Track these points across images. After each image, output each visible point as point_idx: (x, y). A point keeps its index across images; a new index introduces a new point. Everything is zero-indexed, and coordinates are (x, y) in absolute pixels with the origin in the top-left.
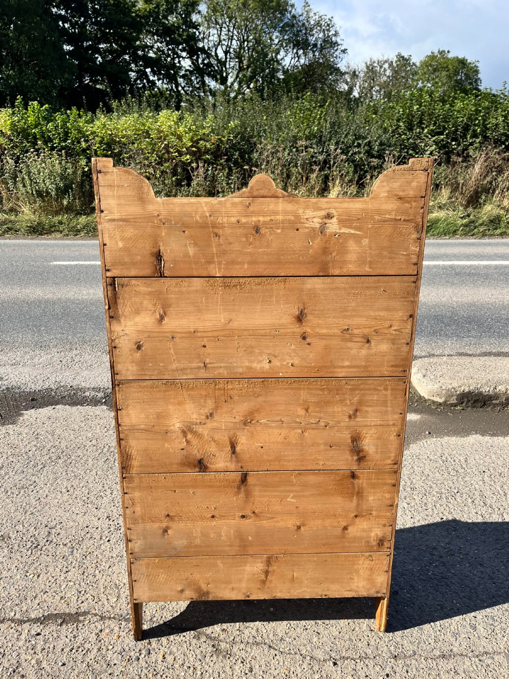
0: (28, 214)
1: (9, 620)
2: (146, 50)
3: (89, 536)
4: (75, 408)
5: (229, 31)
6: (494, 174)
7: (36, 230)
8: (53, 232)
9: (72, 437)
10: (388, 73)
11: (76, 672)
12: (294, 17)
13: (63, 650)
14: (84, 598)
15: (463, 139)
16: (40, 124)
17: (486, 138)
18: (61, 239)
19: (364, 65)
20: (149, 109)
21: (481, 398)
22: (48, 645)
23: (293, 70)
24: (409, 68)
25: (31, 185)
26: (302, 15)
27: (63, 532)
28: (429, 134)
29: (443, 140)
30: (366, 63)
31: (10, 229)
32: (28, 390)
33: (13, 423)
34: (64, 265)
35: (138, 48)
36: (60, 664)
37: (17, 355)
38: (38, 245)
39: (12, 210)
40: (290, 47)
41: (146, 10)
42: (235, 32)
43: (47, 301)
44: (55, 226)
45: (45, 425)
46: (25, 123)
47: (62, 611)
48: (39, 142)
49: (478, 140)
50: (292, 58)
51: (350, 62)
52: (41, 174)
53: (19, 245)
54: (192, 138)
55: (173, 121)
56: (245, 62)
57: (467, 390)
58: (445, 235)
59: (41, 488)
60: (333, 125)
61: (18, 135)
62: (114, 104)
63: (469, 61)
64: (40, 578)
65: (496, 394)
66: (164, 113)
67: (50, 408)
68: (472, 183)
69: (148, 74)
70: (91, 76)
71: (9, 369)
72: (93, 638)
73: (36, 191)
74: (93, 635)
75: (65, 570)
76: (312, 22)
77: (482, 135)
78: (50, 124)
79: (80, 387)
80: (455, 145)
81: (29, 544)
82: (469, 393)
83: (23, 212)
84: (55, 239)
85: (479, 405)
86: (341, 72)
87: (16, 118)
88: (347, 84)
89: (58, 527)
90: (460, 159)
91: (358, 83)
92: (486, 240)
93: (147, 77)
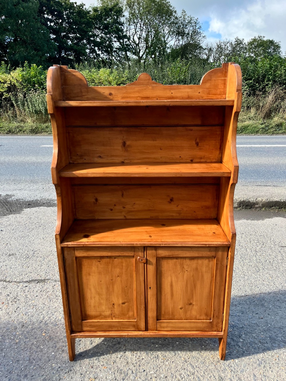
0: (30, 123)
1: (14, 282)
2: (95, 37)
3: (52, 254)
4: (49, 208)
5: (141, 27)
6: (280, 101)
7: (34, 131)
8: (42, 132)
9: (47, 219)
10: (230, 48)
11: (42, 298)
12: (176, 18)
13: (37, 291)
14: (48, 275)
15: (262, 83)
16: (37, 76)
17: (275, 81)
18: (46, 135)
19: (216, 44)
20: (94, 67)
21: (249, 204)
22: (30, 290)
23: (176, 48)
24: (241, 46)
25: (32, 108)
26: (181, 17)
27: (40, 253)
28: (244, 80)
29: (251, 83)
30: (217, 44)
31: (20, 130)
32: (27, 200)
33: (19, 213)
34: (47, 147)
35: (91, 36)
36: (35, 296)
37: (22, 186)
38: (35, 138)
39: (22, 121)
40: (174, 35)
41: (94, 16)
42: (144, 27)
43: (38, 163)
44: (44, 129)
45: (34, 214)
46: (29, 76)
47: (38, 279)
48: (36, 85)
49: (270, 83)
50: (175, 41)
51: (208, 43)
52: (37, 102)
53: (25, 139)
54: (117, 82)
55: (107, 74)
56: (149, 44)
57: (242, 200)
58: (252, 133)
59: (31, 237)
60: (192, 75)
61: (26, 82)
62: (76, 66)
63: (275, 42)
64: (29, 268)
65: (257, 202)
66: (102, 70)
67: (37, 208)
68: (267, 105)
69: (96, 50)
70: (66, 52)
71: (18, 192)
72: (51, 287)
73: (35, 111)
74: (51, 286)
75: (40, 265)
76: (187, 21)
77: (273, 80)
78: (42, 76)
79: (52, 199)
80: (258, 85)
81: (25, 257)
82: (244, 201)
83: (27, 122)
84: (44, 136)
85: (249, 207)
86: (203, 48)
87: (25, 73)
88: (206, 55)
89: (38, 251)
90: (261, 93)
91: (212, 54)
92: (274, 136)
93: (96, 52)
